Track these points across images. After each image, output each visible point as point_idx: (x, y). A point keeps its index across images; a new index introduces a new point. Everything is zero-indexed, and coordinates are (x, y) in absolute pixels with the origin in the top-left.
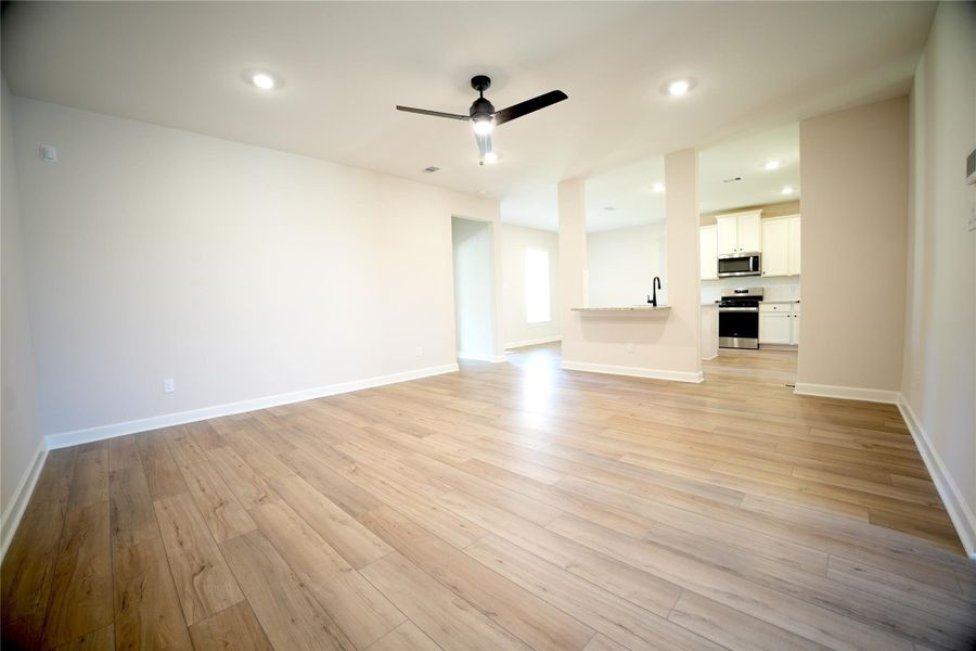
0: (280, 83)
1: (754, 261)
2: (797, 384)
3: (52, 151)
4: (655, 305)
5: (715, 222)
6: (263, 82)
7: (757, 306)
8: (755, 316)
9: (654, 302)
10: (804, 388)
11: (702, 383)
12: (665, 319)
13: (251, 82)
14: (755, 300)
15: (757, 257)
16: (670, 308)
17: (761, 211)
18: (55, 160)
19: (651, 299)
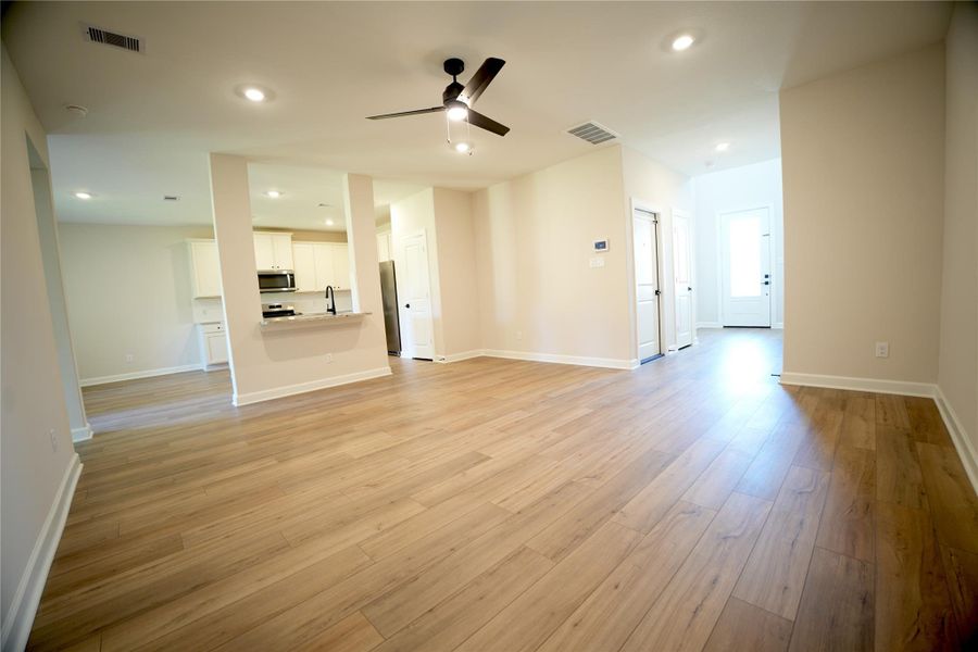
4: (335, 313)
9: (333, 310)
15: (293, 275)
17: (291, 234)
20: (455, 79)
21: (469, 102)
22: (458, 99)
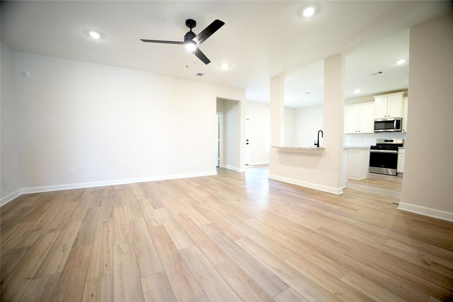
0: (102, 36)
1: (397, 123)
2: (400, 203)
3: (28, 73)
4: (318, 146)
5: (374, 100)
6: (95, 36)
7: (397, 149)
8: (396, 156)
9: (318, 145)
10: (404, 206)
11: (341, 195)
12: (321, 155)
13: (90, 36)
14: (396, 147)
15: (399, 121)
16: (324, 149)
17: (403, 93)
18: (29, 76)
19: (316, 143)
20: (191, 30)
21: (198, 43)
22: (193, 40)
